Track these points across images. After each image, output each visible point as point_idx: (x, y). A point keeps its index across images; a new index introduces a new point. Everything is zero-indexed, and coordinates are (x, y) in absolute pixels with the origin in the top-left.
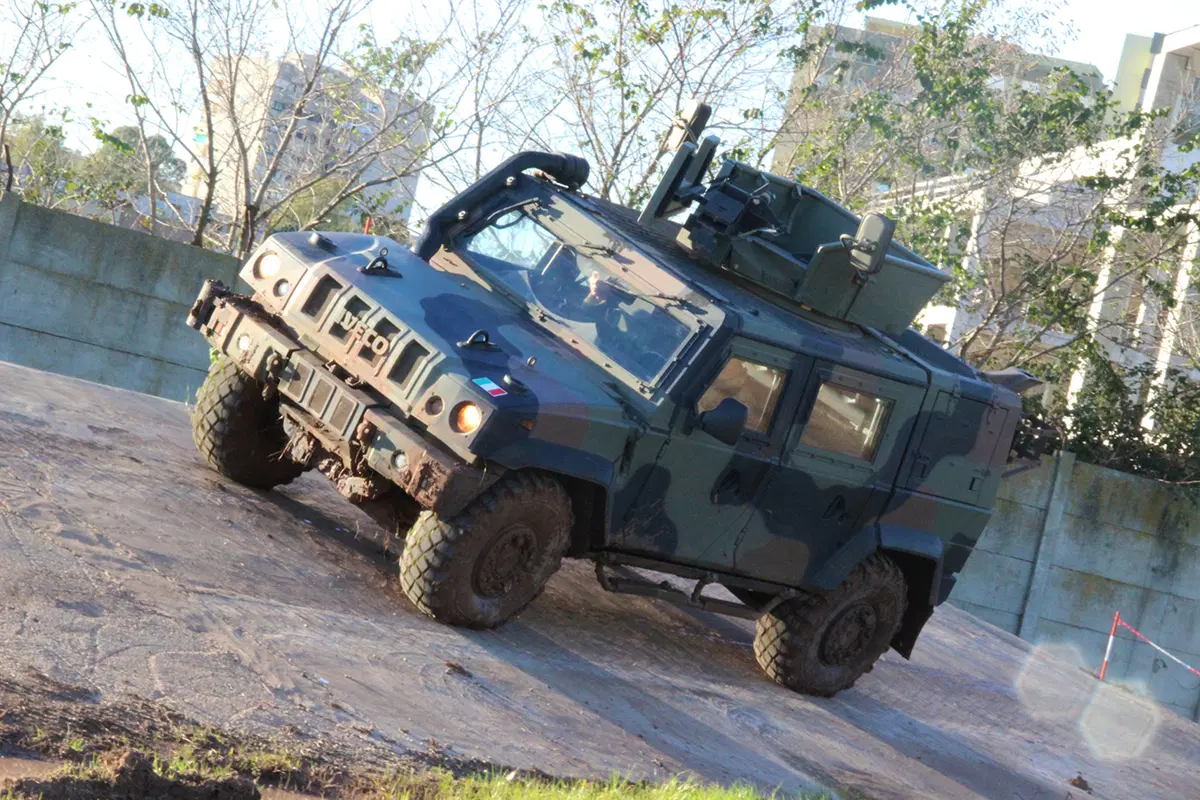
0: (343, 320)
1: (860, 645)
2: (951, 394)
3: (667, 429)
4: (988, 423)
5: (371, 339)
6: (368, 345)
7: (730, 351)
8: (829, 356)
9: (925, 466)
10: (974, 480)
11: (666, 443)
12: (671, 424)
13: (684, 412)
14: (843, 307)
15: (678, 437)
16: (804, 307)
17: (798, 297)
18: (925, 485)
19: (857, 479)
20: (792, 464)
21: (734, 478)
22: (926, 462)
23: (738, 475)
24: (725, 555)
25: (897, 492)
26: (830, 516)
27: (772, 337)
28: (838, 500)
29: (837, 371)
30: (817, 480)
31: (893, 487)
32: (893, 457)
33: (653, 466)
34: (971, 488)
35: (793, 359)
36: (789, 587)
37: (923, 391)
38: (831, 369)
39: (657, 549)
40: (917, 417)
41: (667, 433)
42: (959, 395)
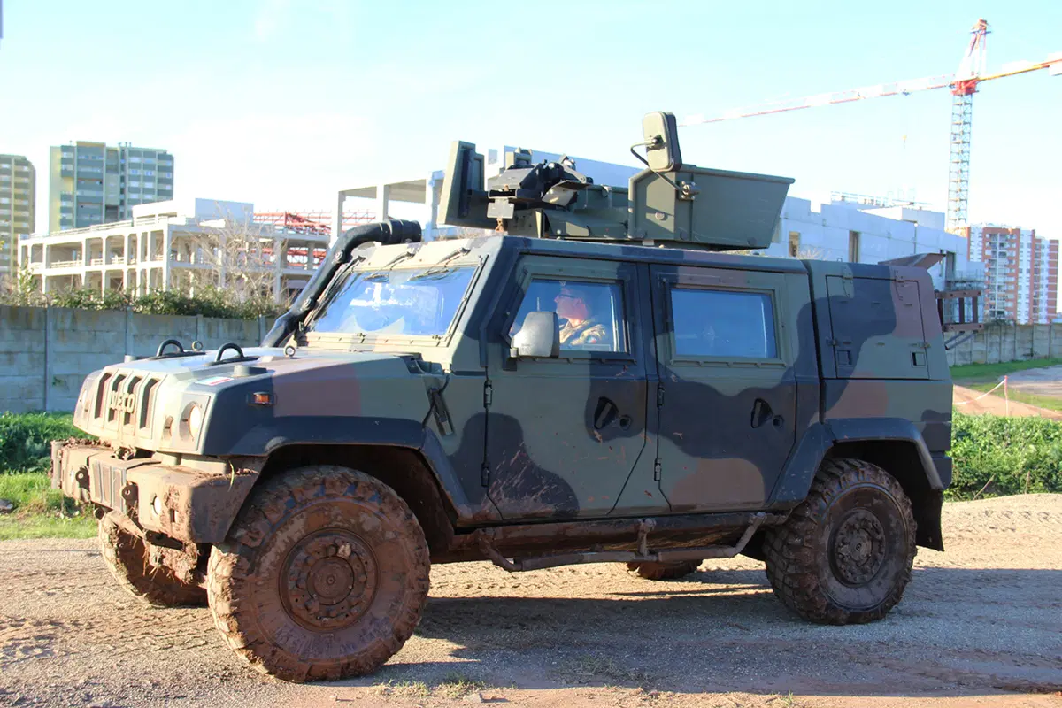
2: (842, 277)
3: (484, 370)
4: (901, 298)
7: (525, 272)
8: (666, 259)
9: (849, 352)
10: (914, 354)
11: (487, 385)
12: (483, 363)
14: (683, 229)
15: (501, 375)
17: (630, 235)
18: (860, 370)
19: (770, 378)
20: (677, 377)
21: (608, 406)
22: (847, 348)
23: (611, 403)
24: (649, 494)
25: (829, 384)
26: (760, 424)
27: (579, 251)
28: (759, 404)
29: (684, 274)
30: (720, 388)
31: (822, 379)
32: (803, 347)
33: (487, 414)
34: (915, 364)
35: (618, 269)
36: (755, 512)
37: (807, 276)
38: (676, 271)
39: (551, 508)
40: (813, 303)
41: (485, 374)
42: (851, 276)
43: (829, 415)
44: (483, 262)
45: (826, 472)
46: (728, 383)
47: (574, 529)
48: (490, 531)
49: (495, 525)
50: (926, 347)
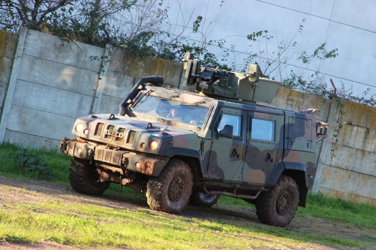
0: (107, 133)
1: (289, 204)
2: (293, 117)
3: (211, 138)
4: (307, 125)
5: (118, 135)
6: (117, 136)
7: (222, 112)
8: (252, 110)
9: (292, 142)
10: (308, 144)
11: (212, 143)
12: (212, 137)
13: (214, 133)
14: (251, 97)
15: (215, 140)
16: (239, 100)
17: (237, 97)
18: (293, 147)
19: (271, 147)
20: (251, 145)
21: (235, 152)
22: (291, 140)
23: (236, 151)
24: (239, 178)
25: (286, 150)
26: (267, 161)
27: (234, 106)
28: (268, 155)
29: (255, 114)
30: (260, 149)
31: (284, 149)
32: (280, 139)
33: (211, 151)
34: (308, 147)
35: (242, 112)
36: (262, 187)
37: (283, 117)
38: (253, 113)
39: (219, 178)
40: (284, 125)
41: (212, 140)
42: (295, 117)
43: (284, 160)
44: (212, 108)
45: (281, 178)
46: (262, 148)
47: (222, 185)
48: (207, 182)
49: (207, 181)
50: (311, 141)
